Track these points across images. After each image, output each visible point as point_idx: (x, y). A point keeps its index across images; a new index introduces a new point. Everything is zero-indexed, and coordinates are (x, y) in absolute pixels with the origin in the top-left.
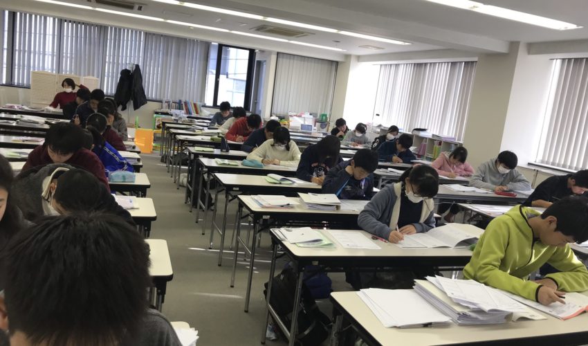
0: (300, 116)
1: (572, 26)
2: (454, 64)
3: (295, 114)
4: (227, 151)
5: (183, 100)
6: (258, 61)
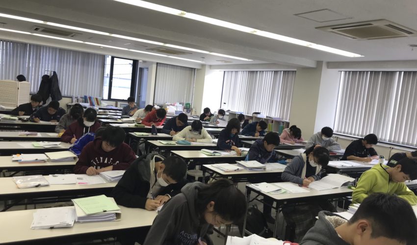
1: (357, 56)
2: (276, 72)
3: (170, 104)
4: (156, 134)
5: (88, 96)
6: (140, 68)
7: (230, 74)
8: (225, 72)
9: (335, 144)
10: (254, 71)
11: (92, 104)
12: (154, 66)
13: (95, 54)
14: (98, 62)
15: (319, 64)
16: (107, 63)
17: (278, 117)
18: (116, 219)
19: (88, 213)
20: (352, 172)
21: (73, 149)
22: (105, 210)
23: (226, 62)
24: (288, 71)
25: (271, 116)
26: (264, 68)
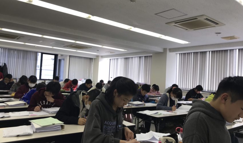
0: (81, 80)
1: (187, 42)
2: (140, 57)
6: (59, 60)
7: (114, 60)
8: (110, 59)
10: (127, 58)
14: (33, 56)
15: (165, 50)
16: (38, 58)
17: (144, 82)
18: (61, 129)
19: (42, 125)
24: (147, 56)
25: (140, 82)
26: (133, 55)
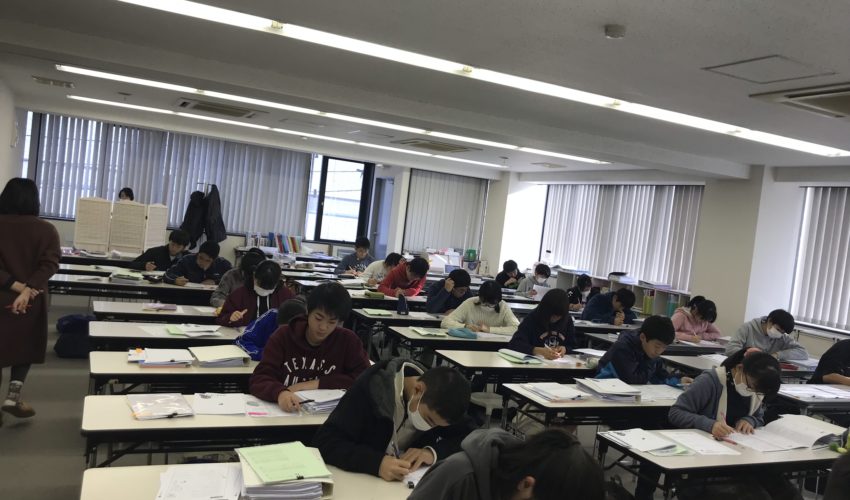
0: (443, 254)
1: (845, 154)
2: (660, 188)
3: (435, 251)
4: (407, 314)
5: (276, 232)
6: (378, 179)
7: (560, 190)
8: (549, 186)
9: (793, 347)
10: (612, 186)
11: (283, 250)
12: (406, 175)
13: (291, 152)
14: (297, 167)
15: (756, 171)
16: (315, 169)
17: (666, 283)
18: (323, 496)
19: (267, 479)
20: (835, 410)
21: (244, 342)
22: (301, 475)
23: (551, 165)
24: (687, 187)
25: (650, 281)
26: (633, 180)
